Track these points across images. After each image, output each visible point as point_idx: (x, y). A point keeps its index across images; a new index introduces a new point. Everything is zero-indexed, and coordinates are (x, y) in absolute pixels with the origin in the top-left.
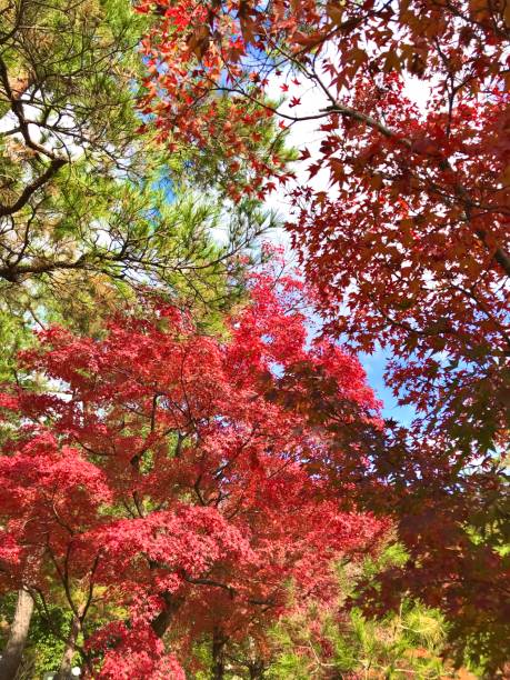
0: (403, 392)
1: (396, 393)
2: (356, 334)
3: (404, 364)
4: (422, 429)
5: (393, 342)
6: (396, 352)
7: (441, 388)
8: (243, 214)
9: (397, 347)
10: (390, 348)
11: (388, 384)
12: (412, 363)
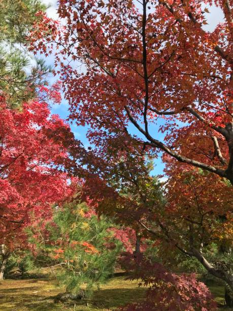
0: (92, 140)
1: (90, 140)
2: (80, 119)
3: (93, 131)
4: (97, 152)
5: (91, 123)
6: (92, 127)
7: (104, 140)
8: (39, 65)
9: (92, 125)
10: (90, 125)
11: (88, 137)
12: (96, 131)
